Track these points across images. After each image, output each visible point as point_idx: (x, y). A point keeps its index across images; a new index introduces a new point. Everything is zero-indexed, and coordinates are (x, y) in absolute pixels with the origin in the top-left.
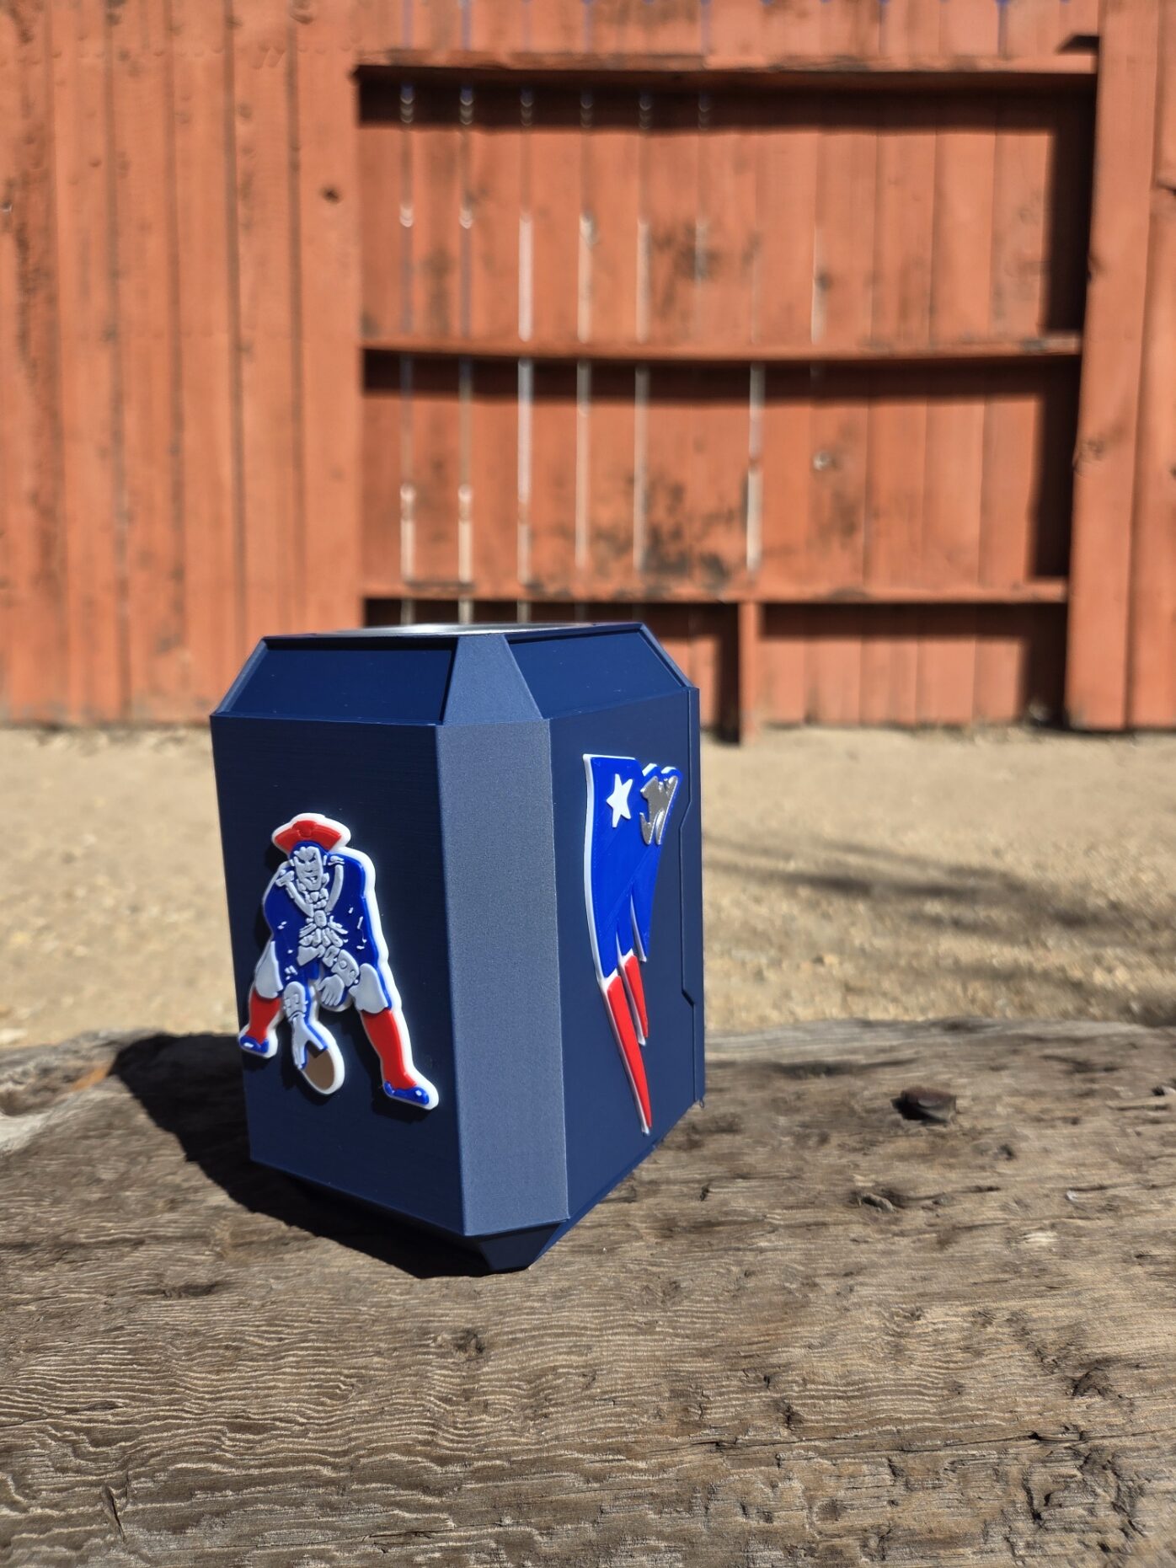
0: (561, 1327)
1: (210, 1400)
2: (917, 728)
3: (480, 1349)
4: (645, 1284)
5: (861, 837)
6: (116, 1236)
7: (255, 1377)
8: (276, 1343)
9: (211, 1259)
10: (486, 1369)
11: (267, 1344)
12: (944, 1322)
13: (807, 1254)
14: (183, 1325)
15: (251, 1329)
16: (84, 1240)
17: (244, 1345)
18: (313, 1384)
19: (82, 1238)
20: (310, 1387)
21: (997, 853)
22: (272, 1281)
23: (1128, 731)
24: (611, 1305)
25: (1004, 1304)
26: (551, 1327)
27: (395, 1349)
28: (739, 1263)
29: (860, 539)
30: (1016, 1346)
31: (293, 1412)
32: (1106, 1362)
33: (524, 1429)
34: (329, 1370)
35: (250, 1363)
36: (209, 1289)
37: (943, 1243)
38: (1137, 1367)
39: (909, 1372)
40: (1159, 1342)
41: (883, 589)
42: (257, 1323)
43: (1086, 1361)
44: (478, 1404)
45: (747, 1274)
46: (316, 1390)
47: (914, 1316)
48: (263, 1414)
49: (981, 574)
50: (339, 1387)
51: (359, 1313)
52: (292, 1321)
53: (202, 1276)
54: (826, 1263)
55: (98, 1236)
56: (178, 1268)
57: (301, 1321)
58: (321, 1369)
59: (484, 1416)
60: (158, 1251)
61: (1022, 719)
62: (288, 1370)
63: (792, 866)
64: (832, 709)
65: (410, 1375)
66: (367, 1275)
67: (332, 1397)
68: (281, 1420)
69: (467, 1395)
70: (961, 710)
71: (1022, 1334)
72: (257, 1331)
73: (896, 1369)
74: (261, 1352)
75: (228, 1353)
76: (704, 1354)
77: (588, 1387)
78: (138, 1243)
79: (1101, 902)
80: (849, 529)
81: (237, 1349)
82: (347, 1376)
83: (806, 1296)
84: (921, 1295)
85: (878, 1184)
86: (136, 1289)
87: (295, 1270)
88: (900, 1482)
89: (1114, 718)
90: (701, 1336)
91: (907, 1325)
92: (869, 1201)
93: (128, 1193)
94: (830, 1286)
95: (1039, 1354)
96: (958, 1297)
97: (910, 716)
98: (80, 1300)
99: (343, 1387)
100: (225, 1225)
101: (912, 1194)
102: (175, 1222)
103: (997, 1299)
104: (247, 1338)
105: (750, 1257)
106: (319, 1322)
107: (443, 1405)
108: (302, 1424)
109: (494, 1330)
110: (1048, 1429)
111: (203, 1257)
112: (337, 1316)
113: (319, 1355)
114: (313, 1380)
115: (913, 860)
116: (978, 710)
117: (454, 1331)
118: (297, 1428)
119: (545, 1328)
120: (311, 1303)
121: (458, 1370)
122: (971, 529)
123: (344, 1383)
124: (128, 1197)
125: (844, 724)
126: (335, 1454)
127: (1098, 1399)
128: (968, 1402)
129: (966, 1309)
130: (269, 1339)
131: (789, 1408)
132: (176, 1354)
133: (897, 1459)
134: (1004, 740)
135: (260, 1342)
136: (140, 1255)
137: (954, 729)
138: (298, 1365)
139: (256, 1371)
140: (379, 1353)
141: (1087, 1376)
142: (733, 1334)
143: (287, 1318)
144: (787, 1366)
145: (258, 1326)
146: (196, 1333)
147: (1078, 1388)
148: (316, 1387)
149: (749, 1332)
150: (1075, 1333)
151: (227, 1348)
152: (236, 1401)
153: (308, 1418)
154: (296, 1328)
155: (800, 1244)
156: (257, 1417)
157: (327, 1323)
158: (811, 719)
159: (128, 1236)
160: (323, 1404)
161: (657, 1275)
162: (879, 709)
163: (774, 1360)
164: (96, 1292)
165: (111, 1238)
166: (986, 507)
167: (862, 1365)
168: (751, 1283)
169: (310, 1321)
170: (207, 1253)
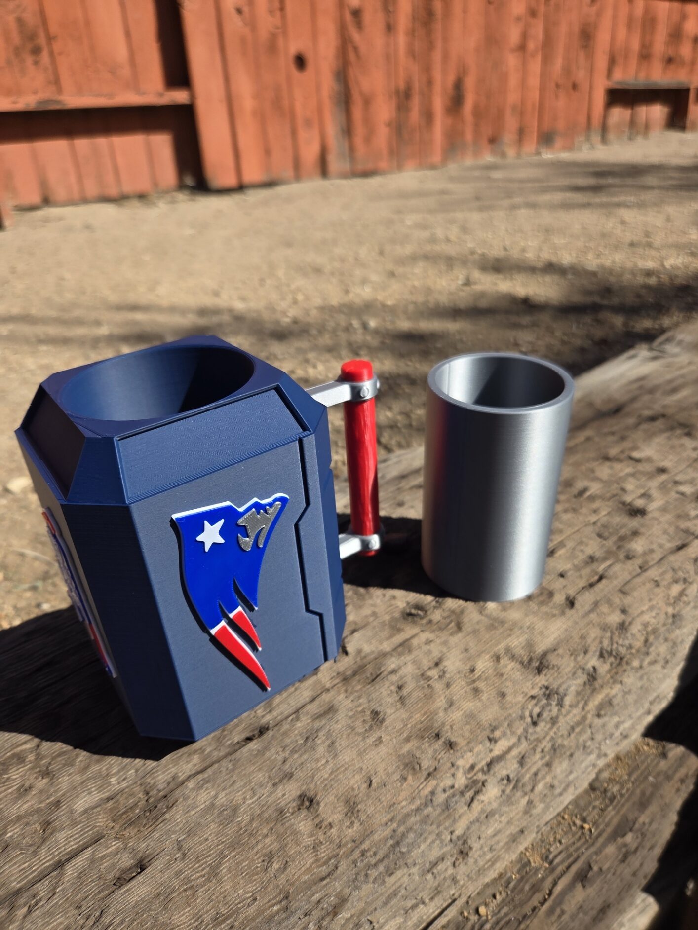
0: (343, 766)
1: (195, 922)
2: (120, 199)
3: (311, 801)
4: (362, 719)
5: (132, 298)
6: (39, 870)
7: (211, 893)
8: (208, 869)
9: (120, 844)
10: (320, 809)
11: (204, 872)
12: (484, 667)
13: (414, 662)
14: (148, 895)
15: (189, 871)
16: (18, 885)
17: (193, 882)
18: (244, 875)
19: (15, 885)
20: (243, 877)
21: (216, 294)
22: (173, 836)
23: (241, 188)
24: (356, 740)
25: (500, 647)
26: (338, 769)
27: (272, 829)
28: (392, 684)
29: (45, 57)
30: (513, 664)
31: (243, 895)
32: (545, 654)
33: (352, 823)
34: (247, 862)
35: (203, 889)
36: (141, 866)
37: (459, 627)
38: (555, 650)
39: (484, 697)
40: (555, 635)
41: (73, 100)
42: (190, 866)
43: (538, 657)
44: (326, 827)
45: (400, 688)
46: (247, 876)
47: (472, 671)
48: (229, 907)
49: (134, 84)
50: (257, 867)
51: (240, 823)
52: (208, 852)
53: (126, 861)
54: (426, 663)
55: (26, 877)
56: (105, 865)
57: (213, 849)
58: (243, 865)
59: (332, 830)
60: (80, 861)
61: (181, 187)
62: (226, 878)
63: (104, 330)
64: (60, 193)
65: (288, 836)
66: (224, 799)
67: (257, 874)
68: (240, 903)
69: (319, 826)
70: (144, 185)
71: (513, 657)
72: (194, 870)
73: (480, 700)
74: (204, 879)
75: (188, 893)
76: (408, 739)
77: (370, 785)
78: (60, 865)
79: (287, 320)
80: (36, 51)
81: (192, 887)
82: (257, 859)
83: (429, 686)
84: (469, 659)
85: (408, 603)
86: (93, 894)
87: (181, 821)
88: (493, 742)
89: (230, 180)
90: (401, 732)
91: (472, 676)
92: (410, 614)
93: (9, 835)
94: (434, 673)
95: (522, 663)
96: (482, 652)
97: (113, 192)
98: (61, 923)
99: (259, 865)
100: (103, 818)
101: (425, 603)
102: (71, 837)
103: (497, 645)
104: (192, 878)
105: (394, 678)
106: (223, 842)
107: (312, 839)
108: (251, 897)
109: (312, 786)
110: (534, 692)
111: (113, 847)
112: (229, 832)
113: (237, 860)
114: (242, 874)
115: (172, 309)
116: (155, 184)
117: (294, 800)
118: (249, 900)
119: (336, 771)
120: (210, 835)
121: (308, 818)
122: (121, 53)
123: (259, 863)
124: (11, 837)
125: (71, 203)
126: (275, 898)
127: (547, 670)
128: (509, 698)
129: (487, 656)
130: (203, 870)
131: (450, 741)
132: (157, 914)
133: (491, 736)
134: (173, 202)
135: (199, 874)
136: (70, 871)
137: (142, 197)
138: (229, 871)
139: (209, 890)
140: (266, 836)
141: (541, 663)
142: (413, 721)
143: (205, 852)
144: (443, 724)
145: (192, 867)
146: (159, 895)
147: (539, 670)
148: (246, 875)
149: (417, 717)
150: (530, 645)
151: (185, 890)
152: (210, 912)
153: (252, 891)
154: (213, 853)
155: (408, 658)
156: (226, 911)
157: (228, 839)
158: (47, 201)
159: (48, 864)
160: (255, 880)
161: (363, 711)
162: (92, 190)
163: (436, 725)
164: (66, 913)
165: (36, 873)
166: (128, 34)
167: (469, 705)
168: (405, 692)
169: (218, 845)
170: (113, 843)
